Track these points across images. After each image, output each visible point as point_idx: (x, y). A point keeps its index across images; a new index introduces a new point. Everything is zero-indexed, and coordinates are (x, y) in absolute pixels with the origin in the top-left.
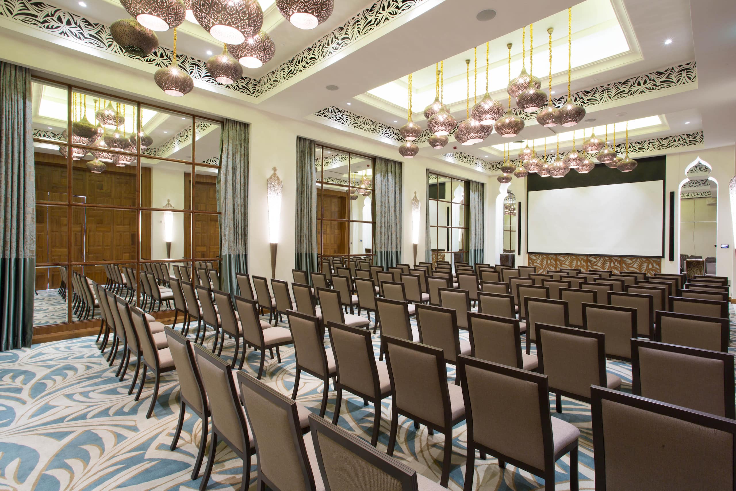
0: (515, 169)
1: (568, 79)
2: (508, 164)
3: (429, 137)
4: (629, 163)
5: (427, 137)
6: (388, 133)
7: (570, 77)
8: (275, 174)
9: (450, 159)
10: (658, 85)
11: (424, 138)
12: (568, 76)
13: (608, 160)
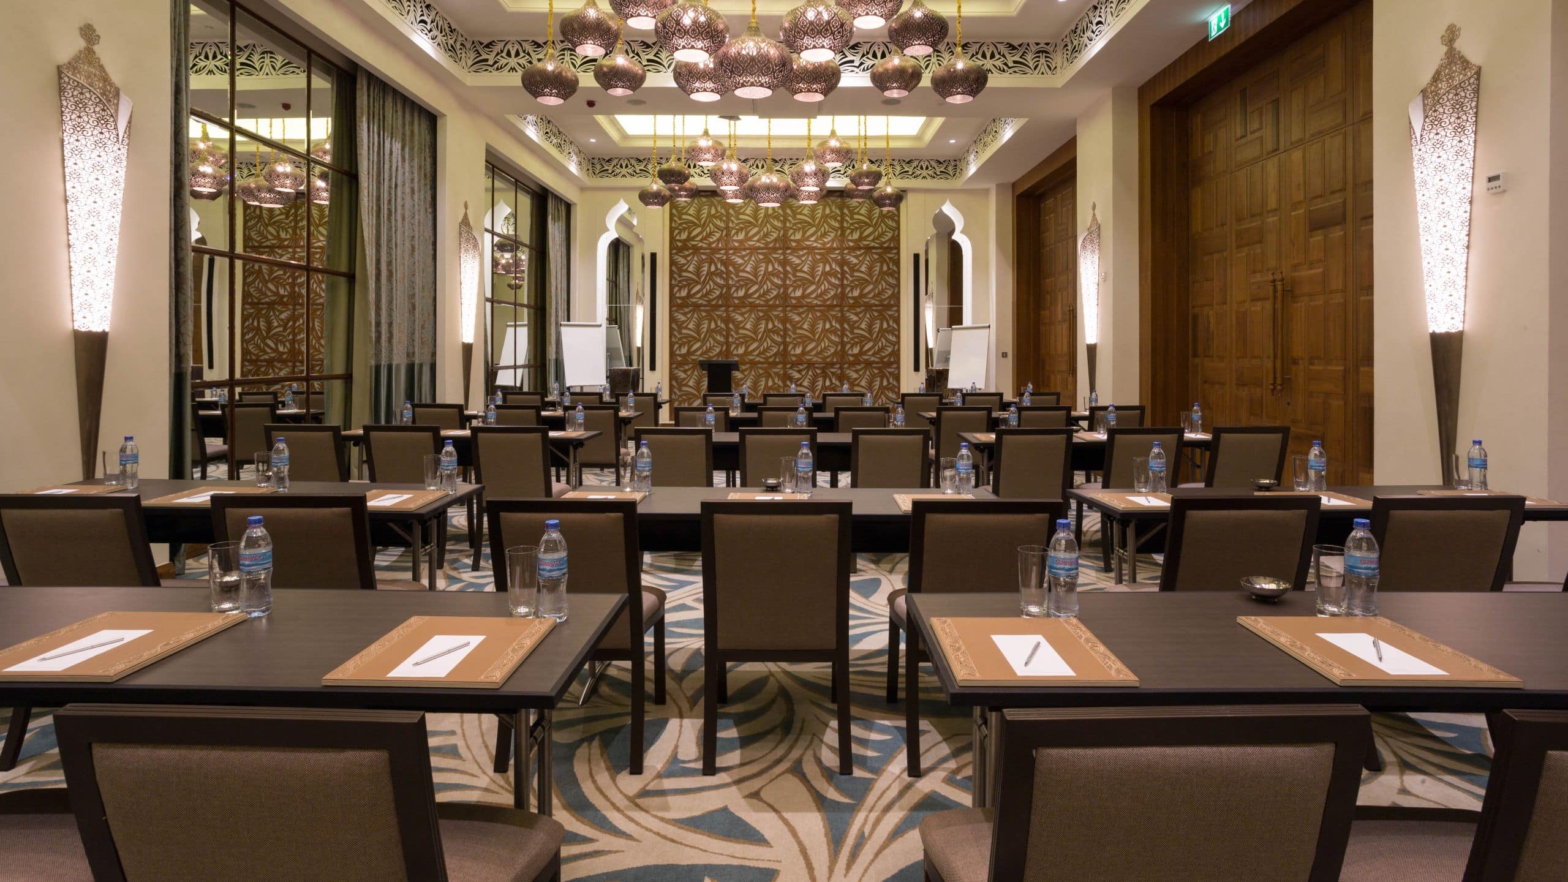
0: (686, 178)
1: (956, 10)
2: (673, 164)
3: (530, 62)
4: (892, 194)
5: (523, 61)
6: (426, 23)
7: (960, 7)
8: (88, 55)
9: (532, 132)
10: (1010, 65)
11: (513, 62)
12: (957, 5)
13: (868, 184)
